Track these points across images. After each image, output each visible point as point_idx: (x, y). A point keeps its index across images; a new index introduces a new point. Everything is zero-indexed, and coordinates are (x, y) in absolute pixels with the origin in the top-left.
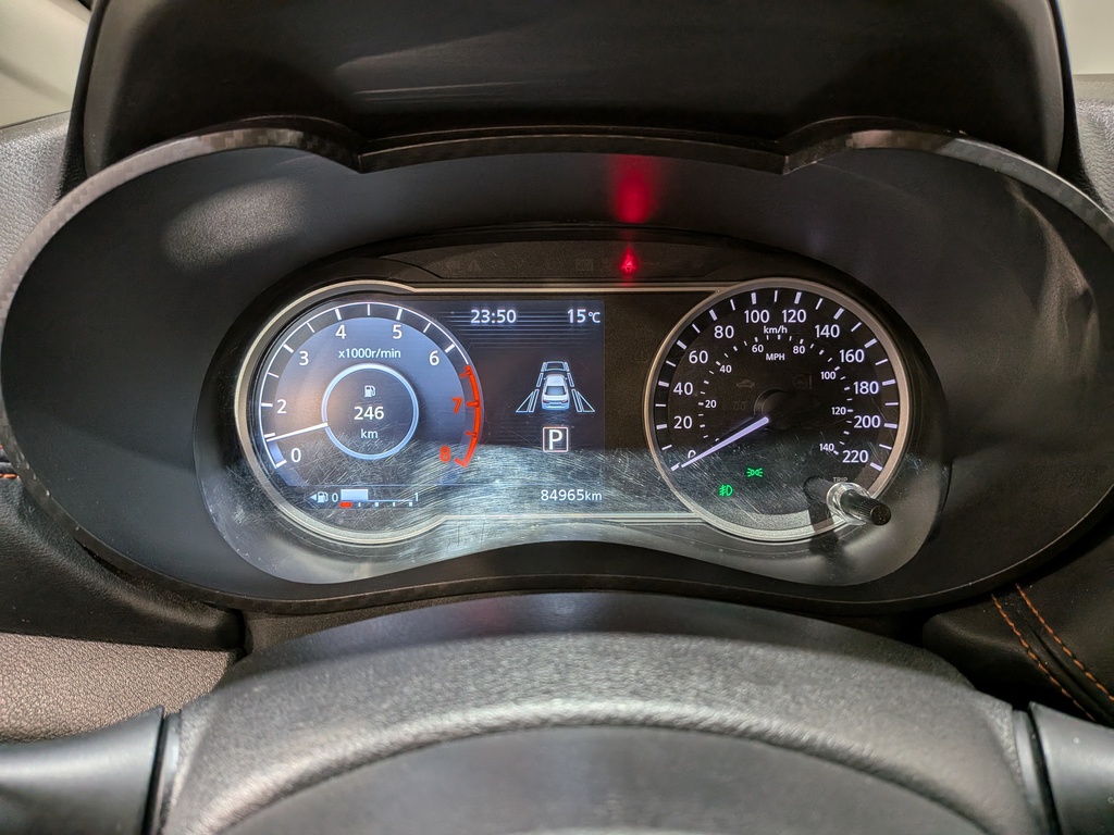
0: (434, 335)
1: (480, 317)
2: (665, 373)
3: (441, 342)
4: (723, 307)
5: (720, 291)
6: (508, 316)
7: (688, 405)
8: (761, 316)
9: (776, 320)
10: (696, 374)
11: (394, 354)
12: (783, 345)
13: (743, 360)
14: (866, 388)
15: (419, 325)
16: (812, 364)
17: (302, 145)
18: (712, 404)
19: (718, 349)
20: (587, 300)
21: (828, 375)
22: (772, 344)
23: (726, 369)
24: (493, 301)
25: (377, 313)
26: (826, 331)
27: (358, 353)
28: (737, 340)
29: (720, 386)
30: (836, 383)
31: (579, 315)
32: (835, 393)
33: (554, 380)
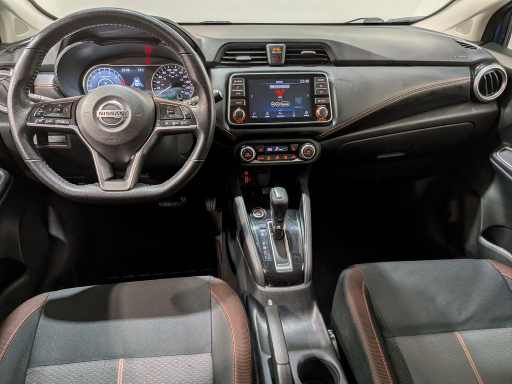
0: (116, 73)
1: (123, 70)
2: (154, 79)
3: (117, 75)
4: (163, 68)
5: (163, 66)
6: (128, 70)
7: (159, 85)
8: (170, 70)
9: (172, 71)
10: (160, 80)
11: (109, 77)
12: (174, 75)
13: (168, 78)
14: (187, 82)
15: (113, 72)
16: (179, 78)
17: (94, 43)
18: (163, 85)
19: (163, 75)
20: (142, 67)
21: (181, 80)
22: (172, 75)
23: (165, 79)
24: (125, 67)
25: (106, 70)
26: (180, 73)
27: (103, 77)
28: (166, 74)
29: (164, 82)
30: (183, 81)
31: (140, 70)
32: (183, 83)
33: (137, 81)
